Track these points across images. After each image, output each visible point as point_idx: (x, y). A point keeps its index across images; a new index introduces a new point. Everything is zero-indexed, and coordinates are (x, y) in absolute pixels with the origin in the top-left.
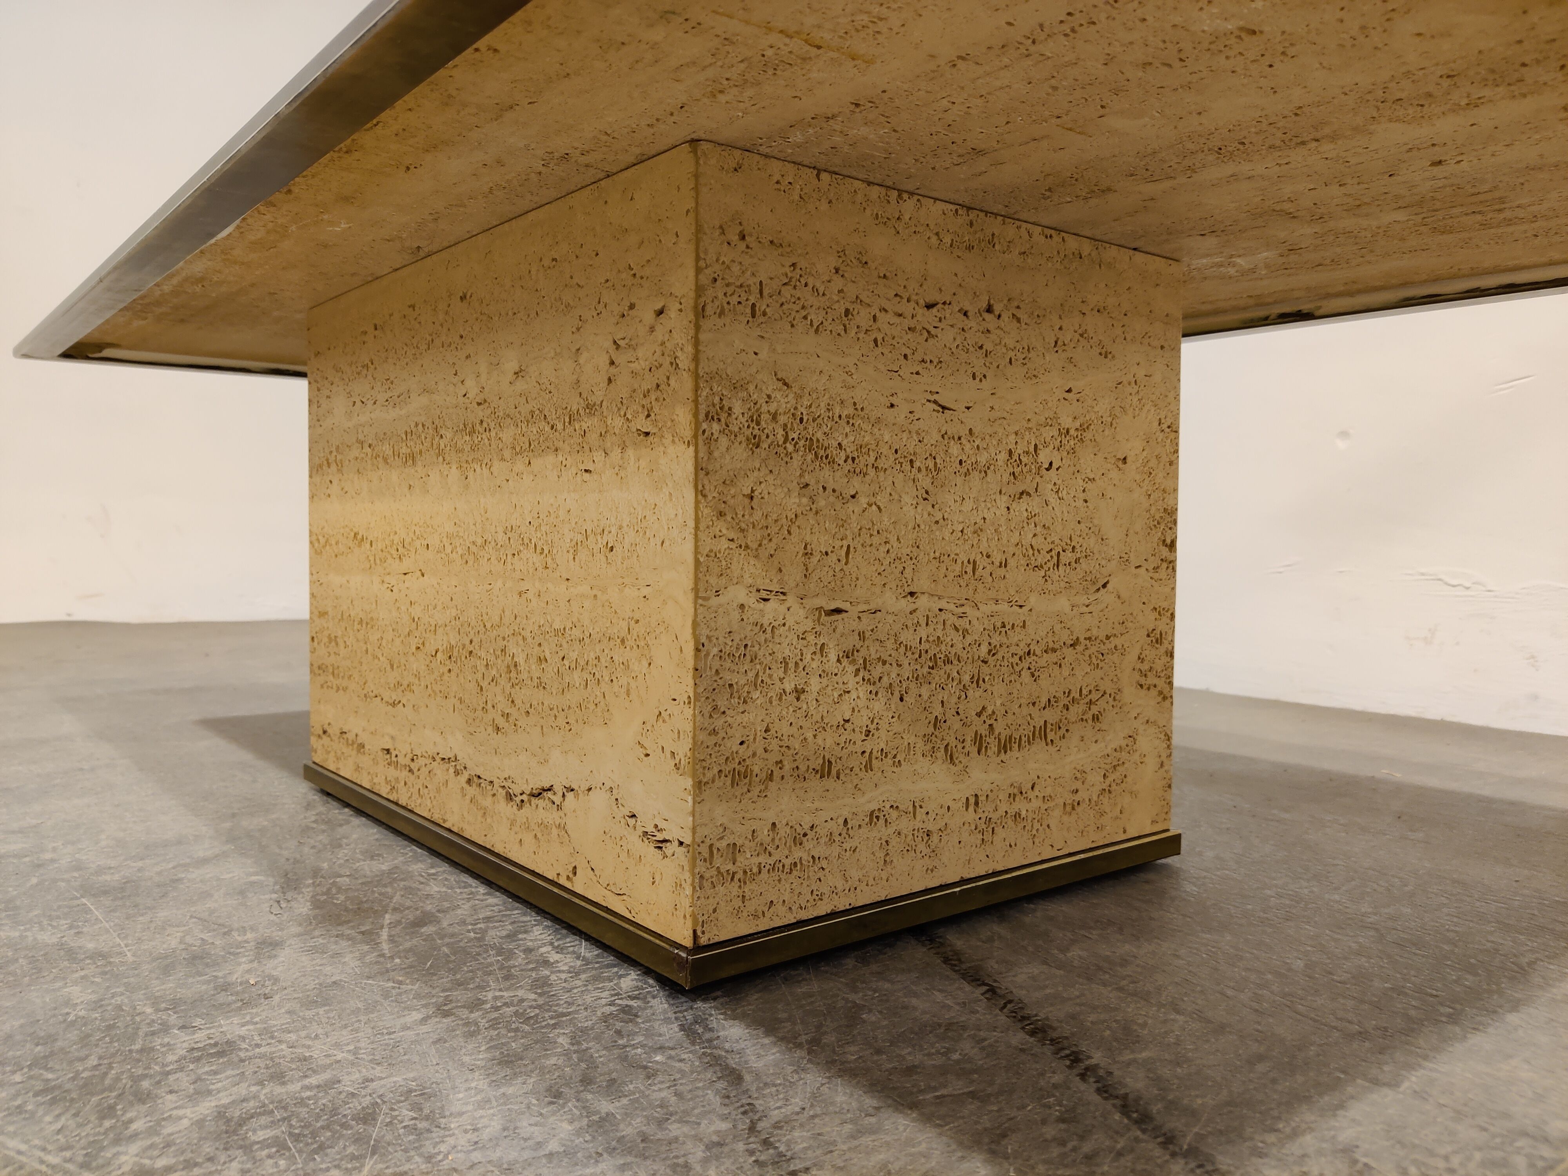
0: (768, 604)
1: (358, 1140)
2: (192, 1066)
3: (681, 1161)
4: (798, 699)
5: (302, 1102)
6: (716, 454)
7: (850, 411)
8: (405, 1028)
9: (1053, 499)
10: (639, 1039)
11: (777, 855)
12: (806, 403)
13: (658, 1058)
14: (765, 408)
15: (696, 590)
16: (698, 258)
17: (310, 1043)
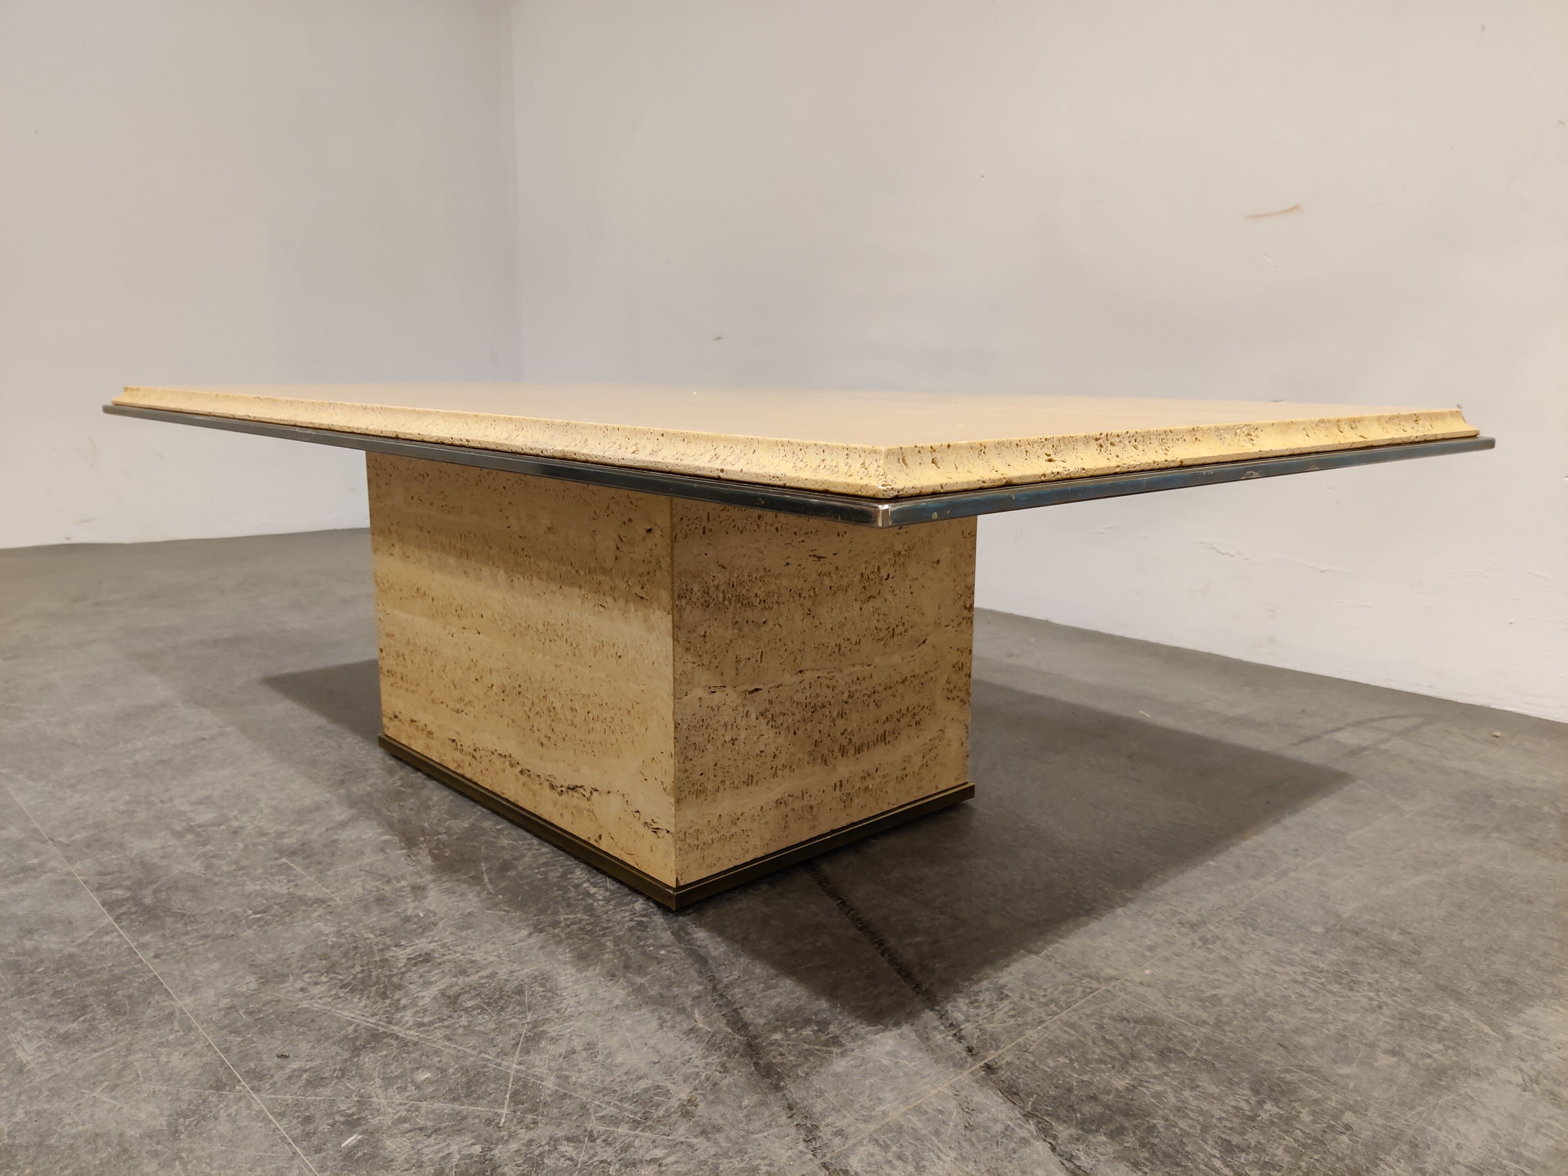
0: (715, 694)
1: (519, 1003)
2: (414, 969)
3: (681, 1006)
4: (733, 744)
5: (482, 985)
6: (684, 617)
7: (762, 573)
8: (521, 940)
9: (890, 597)
10: (650, 941)
11: (721, 834)
12: (736, 575)
13: (662, 952)
14: (712, 583)
15: (674, 695)
16: (672, 510)
17: (471, 952)
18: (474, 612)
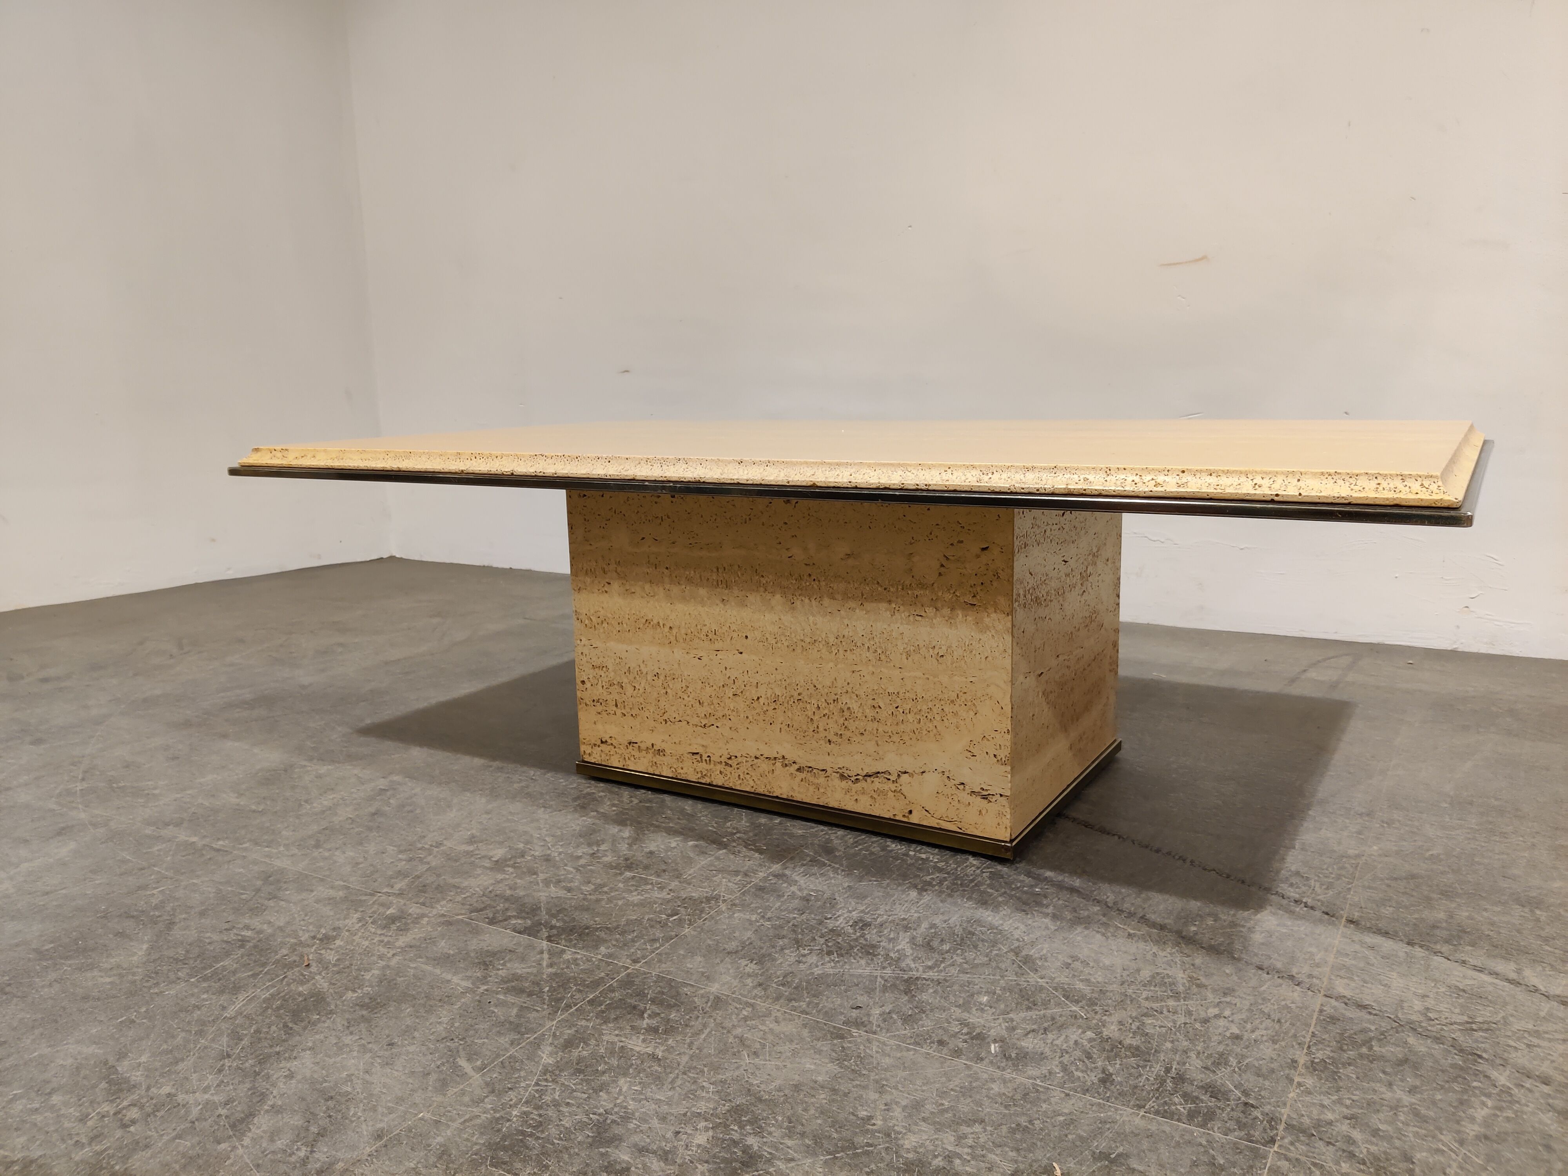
0: (1027, 679)
1: (982, 941)
2: (865, 932)
3: (1101, 922)
4: (1033, 719)
5: (936, 934)
6: (1017, 617)
7: (1045, 577)
8: (919, 899)
9: (1091, 590)
10: (1018, 884)
11: (1028, 792)
12: (1036, 580)
13: (1037, 890)
14: (1027, 588)
15: (1011, 682)
17: (892, 913)
18: (735, 635)
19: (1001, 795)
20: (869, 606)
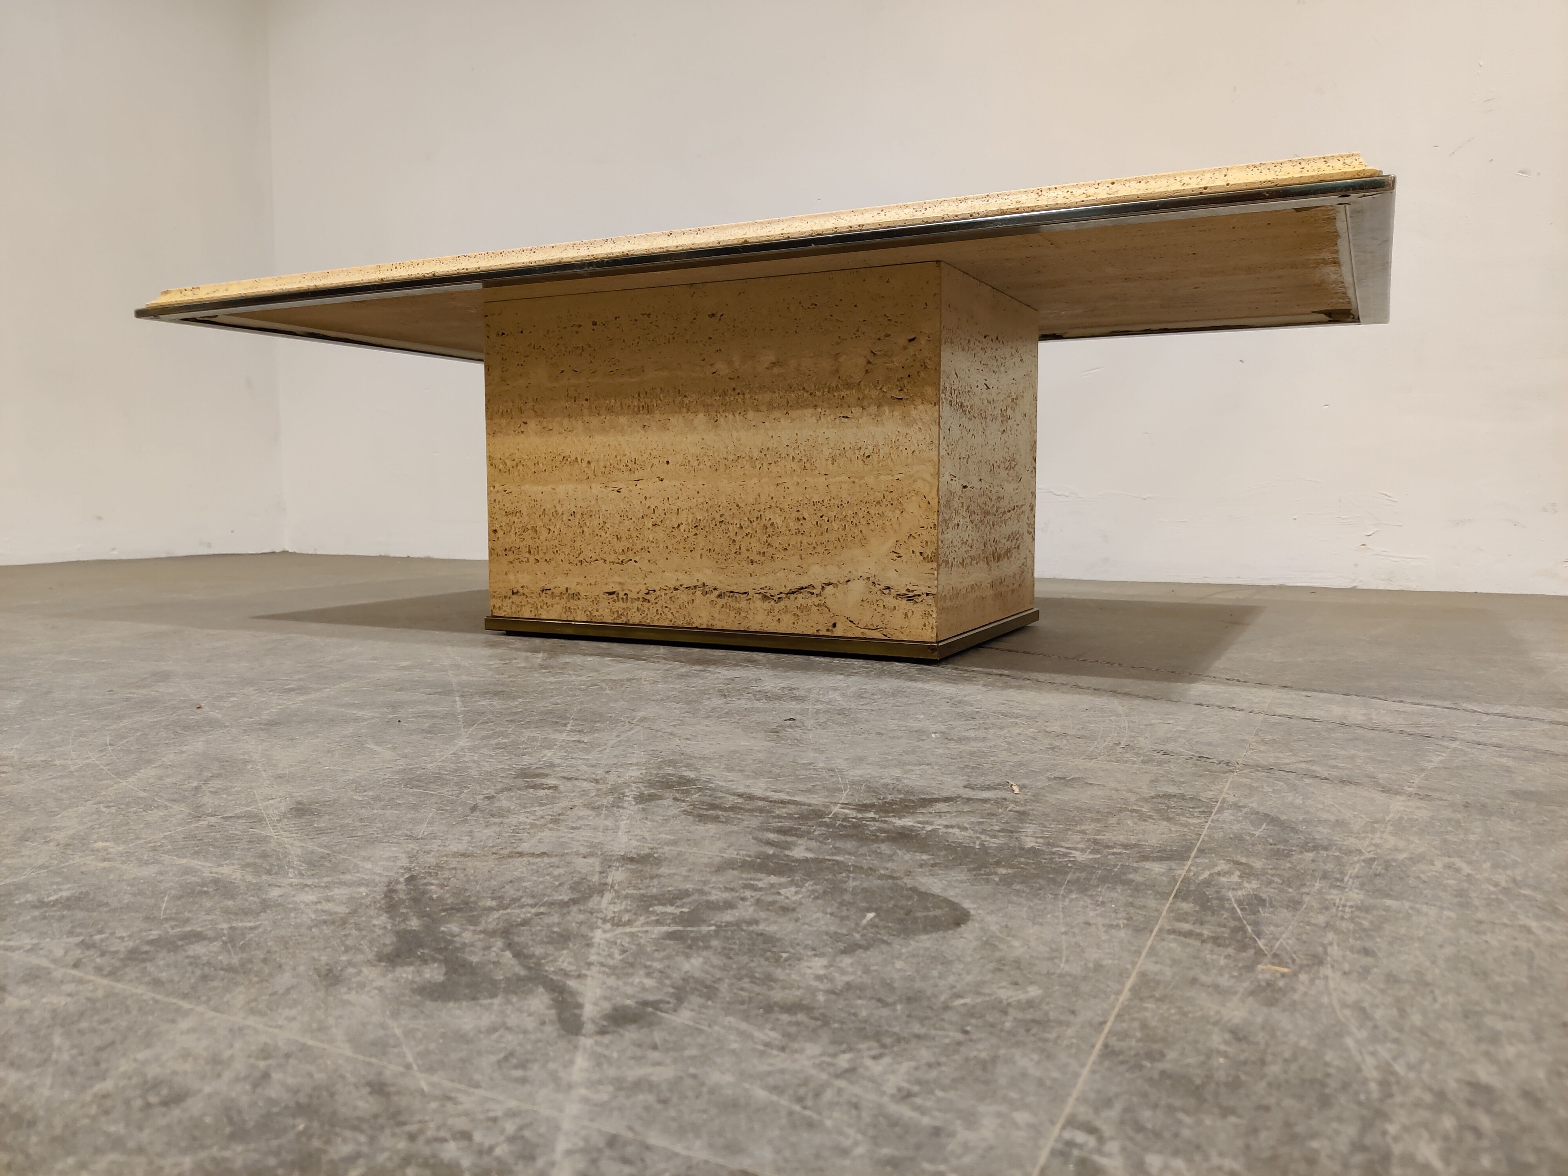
0: (953, 482)
7: (969, 389)
9: (1010, 434)
11: (953, 602)
12: (961, 385)
14: (953, 387)
15: (938, 474)
18: (656, 461)
19: (927, 594)
20: (794, 413)
